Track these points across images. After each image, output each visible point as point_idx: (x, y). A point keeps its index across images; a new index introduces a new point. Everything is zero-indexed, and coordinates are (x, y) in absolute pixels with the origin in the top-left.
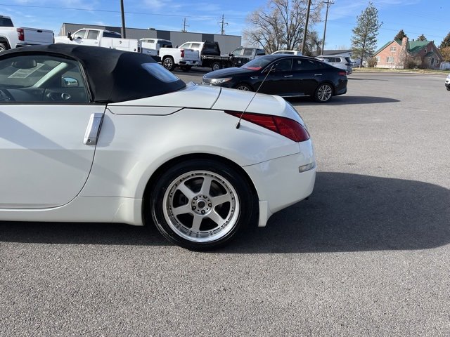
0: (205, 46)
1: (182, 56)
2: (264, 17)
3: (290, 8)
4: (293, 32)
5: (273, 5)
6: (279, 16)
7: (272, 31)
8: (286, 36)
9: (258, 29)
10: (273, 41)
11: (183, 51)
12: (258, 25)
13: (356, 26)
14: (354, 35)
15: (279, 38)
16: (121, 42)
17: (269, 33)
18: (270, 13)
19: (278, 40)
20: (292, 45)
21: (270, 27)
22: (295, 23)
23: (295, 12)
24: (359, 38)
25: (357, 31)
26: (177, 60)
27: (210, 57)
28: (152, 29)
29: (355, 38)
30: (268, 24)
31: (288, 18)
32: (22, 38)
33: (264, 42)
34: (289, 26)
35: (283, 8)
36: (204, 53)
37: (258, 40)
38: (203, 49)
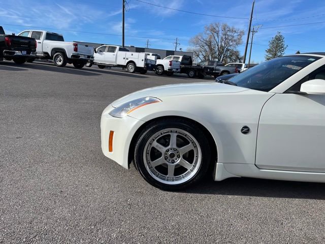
0: (183, 58)
1: (170, 65)
2: (202, 40)
3: (220, 34)
4: (222, 50)
5: (208, 32)
6: (212, 39)
7: (208, 50)
8: (217, 53)
9: (198, 48)
10: (208, 57)
11: (171, 62)
12: (197, 45)
13: (269, 48)
14: (267, 54)
15: (213, 54)
16: (132, 55)
17: (205, 51)
18: (206, 37)
19: (212, 56)
20: (221, 59)
21: (206, 47)
22: (223, 45)
23: (224, 37)
24: (271, 56)
25: (269, 51)
26: (167, 68)
27: (187, 66)
28: (132, 47)
29: (267, 56)
30: (204, 45)
31: (218, 41)
32: (76, 50)
33: (201, 57)
34: (219, 46)
35: (215, 34)
36: (182, 63)
37: (198, 56)
38: (182, 60)
